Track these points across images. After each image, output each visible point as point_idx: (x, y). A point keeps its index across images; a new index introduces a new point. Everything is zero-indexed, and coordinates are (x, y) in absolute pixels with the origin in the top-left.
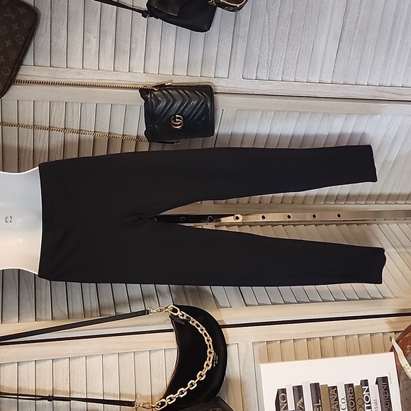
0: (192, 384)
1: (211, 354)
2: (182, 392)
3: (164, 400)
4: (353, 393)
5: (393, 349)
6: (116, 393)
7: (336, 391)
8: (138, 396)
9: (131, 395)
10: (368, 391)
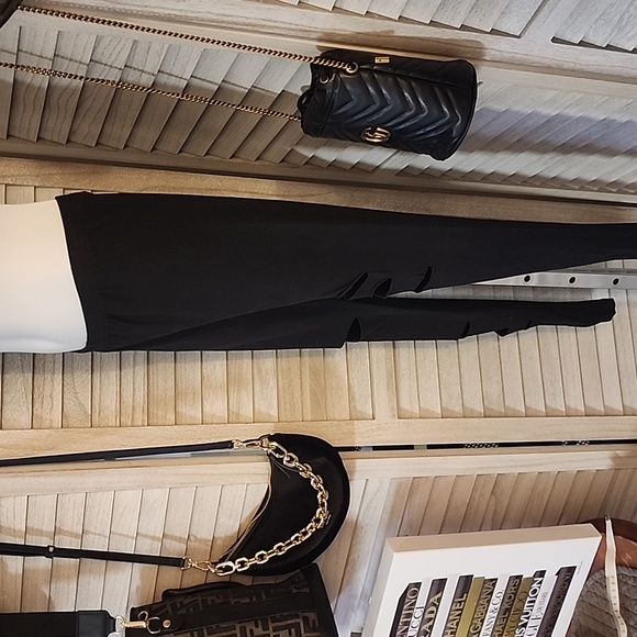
0: (280, 549)
1: (321, 514)
2: (262, 558)
3: (230, 564)
4: (517, 587)
5: (602, 530)
6: (157, 535)
7: (494, 585)
8: (192, 538)
9: (180, 538)
10: (540, 583)
